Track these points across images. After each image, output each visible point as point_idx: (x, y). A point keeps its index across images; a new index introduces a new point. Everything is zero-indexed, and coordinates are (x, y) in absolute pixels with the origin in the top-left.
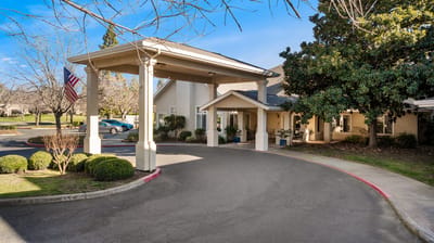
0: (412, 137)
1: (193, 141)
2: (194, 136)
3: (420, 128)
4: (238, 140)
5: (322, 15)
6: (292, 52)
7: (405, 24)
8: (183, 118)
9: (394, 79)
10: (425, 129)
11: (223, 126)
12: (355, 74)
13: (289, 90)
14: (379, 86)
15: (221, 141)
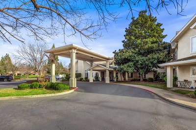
0: (152, 79)
1: (84, 81)
2: (84, 79)
3: (154, 76)
4: (99, 81)
5: (126, 40)
6: (117, 52)
7: (153, 43)
8: (80, 74)
9: (149, 59)
10: (155, 77)
11: (94, 76)
12: (137, 59)
13: (115, 64)
14: (144, 62)
15: (94, 81)
